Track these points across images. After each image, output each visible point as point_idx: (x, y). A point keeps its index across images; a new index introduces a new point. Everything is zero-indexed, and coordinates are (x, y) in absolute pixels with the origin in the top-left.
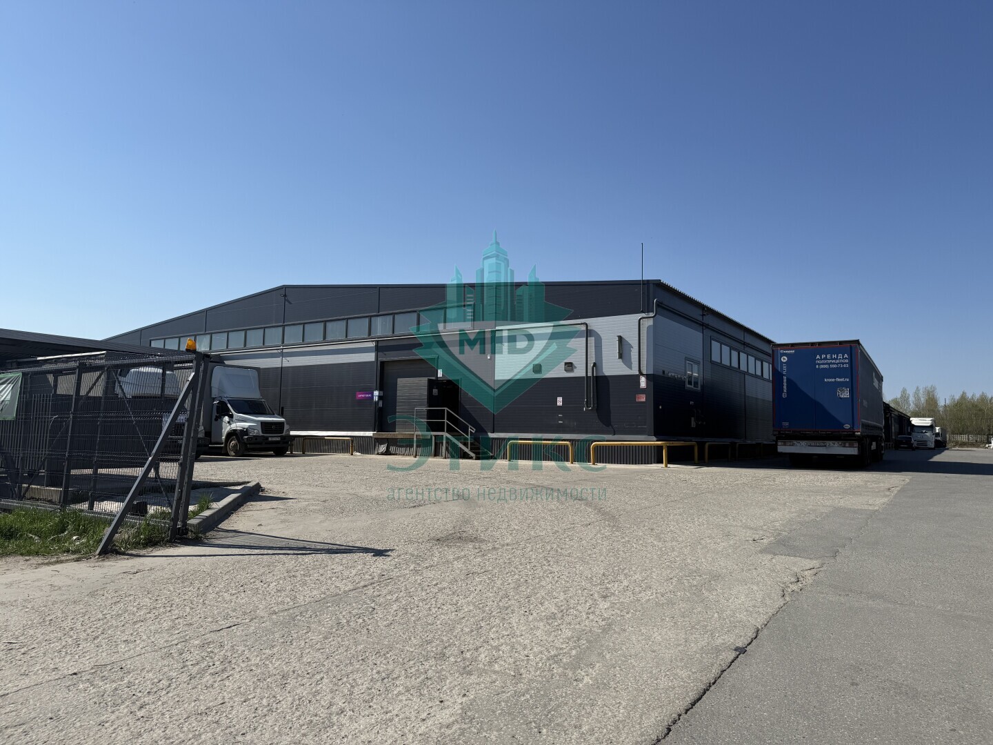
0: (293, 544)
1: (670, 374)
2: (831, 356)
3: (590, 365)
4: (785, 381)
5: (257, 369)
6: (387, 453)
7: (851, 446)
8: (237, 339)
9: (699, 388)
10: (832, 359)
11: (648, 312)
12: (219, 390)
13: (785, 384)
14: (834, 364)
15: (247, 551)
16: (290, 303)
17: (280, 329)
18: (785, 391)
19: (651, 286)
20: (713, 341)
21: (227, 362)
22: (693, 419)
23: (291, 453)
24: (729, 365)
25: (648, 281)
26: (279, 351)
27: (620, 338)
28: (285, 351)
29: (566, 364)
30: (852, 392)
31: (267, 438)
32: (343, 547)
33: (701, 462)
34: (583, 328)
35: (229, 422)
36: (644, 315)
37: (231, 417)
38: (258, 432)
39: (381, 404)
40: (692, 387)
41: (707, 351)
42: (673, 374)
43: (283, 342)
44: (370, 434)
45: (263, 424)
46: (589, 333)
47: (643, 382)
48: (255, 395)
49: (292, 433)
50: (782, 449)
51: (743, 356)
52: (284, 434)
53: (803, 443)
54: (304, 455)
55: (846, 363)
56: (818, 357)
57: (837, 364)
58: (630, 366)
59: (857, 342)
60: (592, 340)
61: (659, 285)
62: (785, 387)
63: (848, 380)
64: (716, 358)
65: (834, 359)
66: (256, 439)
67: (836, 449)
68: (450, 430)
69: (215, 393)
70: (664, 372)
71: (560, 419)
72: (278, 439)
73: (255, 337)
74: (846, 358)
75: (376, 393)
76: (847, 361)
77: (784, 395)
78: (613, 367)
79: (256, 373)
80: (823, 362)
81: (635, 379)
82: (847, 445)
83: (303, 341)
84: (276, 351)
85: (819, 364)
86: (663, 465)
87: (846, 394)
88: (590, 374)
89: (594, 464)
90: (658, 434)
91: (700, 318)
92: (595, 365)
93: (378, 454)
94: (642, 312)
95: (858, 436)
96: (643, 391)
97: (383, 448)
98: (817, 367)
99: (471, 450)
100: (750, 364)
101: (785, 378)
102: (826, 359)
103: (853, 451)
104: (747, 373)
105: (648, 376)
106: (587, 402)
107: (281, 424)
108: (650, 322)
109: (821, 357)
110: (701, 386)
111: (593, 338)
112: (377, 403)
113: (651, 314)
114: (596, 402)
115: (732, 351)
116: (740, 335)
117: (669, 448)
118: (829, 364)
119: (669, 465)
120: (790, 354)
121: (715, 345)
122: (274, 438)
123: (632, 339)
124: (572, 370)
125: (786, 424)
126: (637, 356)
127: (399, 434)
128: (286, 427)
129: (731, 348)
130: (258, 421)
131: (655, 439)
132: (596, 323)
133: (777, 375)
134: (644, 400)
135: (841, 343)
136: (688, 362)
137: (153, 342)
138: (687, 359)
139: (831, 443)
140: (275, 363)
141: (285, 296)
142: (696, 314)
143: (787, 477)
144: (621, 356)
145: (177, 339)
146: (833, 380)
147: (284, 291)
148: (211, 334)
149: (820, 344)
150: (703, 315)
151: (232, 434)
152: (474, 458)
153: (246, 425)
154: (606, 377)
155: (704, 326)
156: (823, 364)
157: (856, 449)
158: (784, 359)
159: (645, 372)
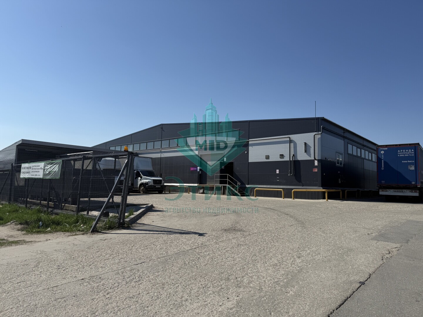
0: (166, 230)
1: (329, 159)
2: (405, 151)
3: (292, 156)
4: (383, 162)
5: (151, 158)
6: (203, 193)
7: (415, 192)
8: (143, 146)
9: (342, 166)
10: (406, 152)
11: (318, 131)
12: (137, 167)
13: (383, 164)
14: (407, 154)
15: (148, 232)
16: (164, 131)
17: (160, 142)
18: (383, 167)
19: (320, 120)
20: (348, 144)
21: (139, 155)
22: (339, 179)
23: (165, 192)
24: (356, 155)
25: (318, 118)
26: (160, 151)
27: (305, 144)
28: (162, 151)
29: (280, 155)
30: (416, 167)
31: (155, 186)
32: (186, 232)
33: (343, 199)
34: (288, 139)
35: (140, 180)
36: (316, 133)
37: (141, 177)
38: (152, 184)
39: (200, 172)
40: (339, 165)
41: (346, 149)
42: (330, 159)
43: (161, 147)
44: (196, 185)
45: (154, 180)
46: (291, 141)
47: (316, 163)
48: (150, 168)
49: (165, 184)
50: (381, 193)
51: (363, 151)
52: (162, 185)
53: (392, 190)
54: (170, 193)
55: (413, 154)
56: (399, 151)
57: (408, 154)
58: (310, 156)
59: (418, 144)
60: (292, 145)
61: (323, 119)
62: (383, 165)
63: (414, 161)
64: (350, 152)
65: (407, 152)
66: (151, 187)
67: (408, 193)
68: (229, 184)
69: (135, 168)
70: (326, 158)
71: (278, 179)
72: (160, 187)
73: (150, 145)
74: (413, 152)
75: (199, 168)
76: (413, 153)
77: (383, 169)
78: (302, 156)
79: (150, 160)
80: (401, 153)
81: (312, 162)
82: (413, 191)
83: (169, 146)
84: (159, 151)
85: (399, 154)
86: (326, 200)
87: (413, 168)
88: (291, 159)
89: (293, 199)
90: (323, 186)
91: (343, 134)
92: (294, 155)
93: (200, 193)
94: (316, 132)
95: (419, 187)
96: (316, 167)
97: (201, 191)
98: (398, 155)
99: (239, 192)
100: (366, 154)
101: (383, 161)
102: (403, 152)
103: (417, 194)
104: (365, 159)
105: (318, 160)
106: (290, 172)
107: (161, 180)
108: (319, 136)
109: (400, 151)
110: (343, 164)
111: (293, 144)
112: (199, 172)
113: (320, 133)
114: (294, 172)
115: (358, 149)
116: (361, 141)
117: (329, 193)
118: (404, 154)
119: (328, 200)
120: (385, 150)
121: (350, 146)
122: (158, 186)
123: (311, 144)
124: (283, 158)
125: (383, 182)
126: (313, 151)
127: (208, 185)
128: (163, 182)
129: (357, 148)
130: (152, 179)
131: (322, 188)
132: (294, 137)
133: (379, 160)
134: (317, 171)
135: (410, 144)
136: (337, 154)
137: (111, 148)
138: (336, 152)
139: (405, 190)
140: (158, 156)
141: (162, 128)
142: (341, 132)
143: (384, 206)
144: (306, 151)
145: (120, 146)
146: (406, 162)
147: (162, 126)
148: (133, 144)
149: (400, 145)
150: (344, 133)
151: (142, 184)
152: (240, 195)
153: (147, 181)
154: (299, 161)
155: (344, 138)
156: (401, 154)
157: (418, 193)
158: (382, 152)
159: (317, 159)
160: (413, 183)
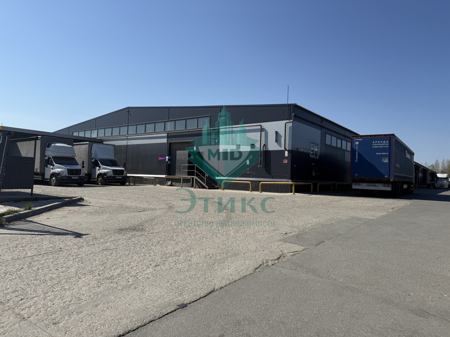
1: (301, 150)
3: (262, 145)
4: (357, 154)
6: (171, 185)
7: (388, 186)
8: (108, 132)
10: (380, 143)
12: (95, 155)
16: (131, 115)
17: (127, 127)
19: (292, 106)
20: (327, 135)
22: (313, 172)
23: (129, 184)
24: (336, 146)
25: (290, 104)
27: (277, 133)
28: (128, 137)
30: (389, 160)
31: (115, 177)
33: (315, 192)
35: (99, 170)
36: (288, 121)
37: (100, 167)
38: (111, 174)
39: (169, 162)
40: (314, 156)
41: (323, 139)
43: (128, 133)
44: (164, 176)
45: (114, 170)
46: (262, 130)
47: (286, 154)
48: (112, 157)
50: (355, 187)
51: (344, 142)
52: (124, 175)
53: (365, 184)
57: (383, 146)
58: (280, 146)
59: (393, 135)
61: (296, 106)
62: (357, 157)
63: (388, 154)
64: (328, 142)
66: (110, 177)
67: (381, 187)
68: (197, 175)
70: (297, 149)
71: (248, 171)
72: (121, 178)
73: (116, 131)
75: (167, 157)
76: (388, 144)
77: (356, 161)
78: (273, 146)
79: (113, 147)
80: (376, 145)
81: (283, 152)
83: (136, 133)
84: (124, 138)
86: (292, 194)
88: (262, 150)
89: (261, 192)
90: (293, 179)
91: (320, 123)
93: (167, 186)
95: (392, 181)
96: (286, 158)
97: (169, 183)
98: (373, 147)
99: (206, 185)
103: (389, 189)
104: (346, 150)
105: (289, 151)
107: (123, 171)
108: (291, 124)
109: (375, 142)
110: (319, 156)
111: (264, 132)
113: (291, 121)
114: (264, 163)
116: (343, 132)
117: (296, 186)
118: (379, 146)
119: (295, 194)
120: (360, 141)
123: (282, 133)
125: (356, 175)
126: (284, 141)
127: (176, 177)
129: (337, 138)
130: (111, 169)
131: (291, 181)
132: (265, 125)
133: (353, 151)
134: (286, 162)
135: (385, 135)
136: (312, 144)
137: (74, 133)
139: (378, 184)
140: (124, 143)
141: (129, 112)
142: (318, 121)
144: (276, 141)
145: (84, 132)
146: (381, 154)
148: (98, 129)
149: (375, 136)
152: (207, 188)
153: (106, 171)
154: (269, 151)
155: (321, 127)
158: (357, 143)
159: (287, 149)
160: (386, 177)
